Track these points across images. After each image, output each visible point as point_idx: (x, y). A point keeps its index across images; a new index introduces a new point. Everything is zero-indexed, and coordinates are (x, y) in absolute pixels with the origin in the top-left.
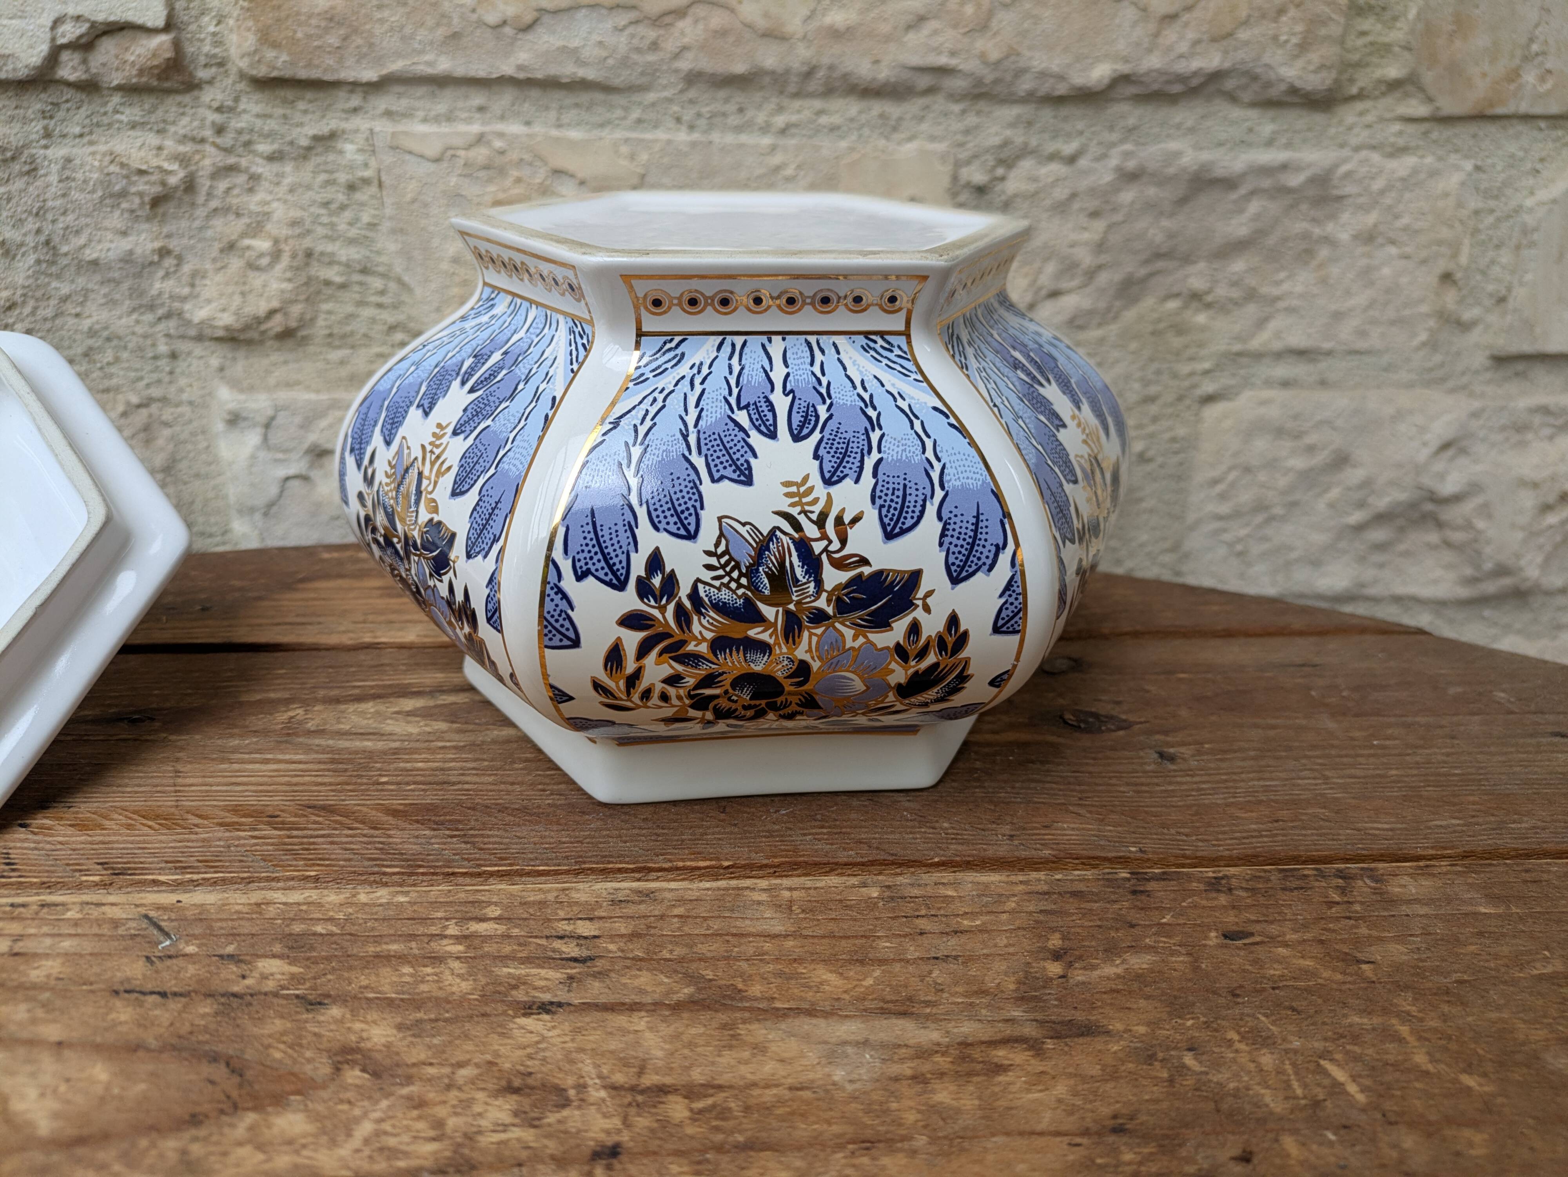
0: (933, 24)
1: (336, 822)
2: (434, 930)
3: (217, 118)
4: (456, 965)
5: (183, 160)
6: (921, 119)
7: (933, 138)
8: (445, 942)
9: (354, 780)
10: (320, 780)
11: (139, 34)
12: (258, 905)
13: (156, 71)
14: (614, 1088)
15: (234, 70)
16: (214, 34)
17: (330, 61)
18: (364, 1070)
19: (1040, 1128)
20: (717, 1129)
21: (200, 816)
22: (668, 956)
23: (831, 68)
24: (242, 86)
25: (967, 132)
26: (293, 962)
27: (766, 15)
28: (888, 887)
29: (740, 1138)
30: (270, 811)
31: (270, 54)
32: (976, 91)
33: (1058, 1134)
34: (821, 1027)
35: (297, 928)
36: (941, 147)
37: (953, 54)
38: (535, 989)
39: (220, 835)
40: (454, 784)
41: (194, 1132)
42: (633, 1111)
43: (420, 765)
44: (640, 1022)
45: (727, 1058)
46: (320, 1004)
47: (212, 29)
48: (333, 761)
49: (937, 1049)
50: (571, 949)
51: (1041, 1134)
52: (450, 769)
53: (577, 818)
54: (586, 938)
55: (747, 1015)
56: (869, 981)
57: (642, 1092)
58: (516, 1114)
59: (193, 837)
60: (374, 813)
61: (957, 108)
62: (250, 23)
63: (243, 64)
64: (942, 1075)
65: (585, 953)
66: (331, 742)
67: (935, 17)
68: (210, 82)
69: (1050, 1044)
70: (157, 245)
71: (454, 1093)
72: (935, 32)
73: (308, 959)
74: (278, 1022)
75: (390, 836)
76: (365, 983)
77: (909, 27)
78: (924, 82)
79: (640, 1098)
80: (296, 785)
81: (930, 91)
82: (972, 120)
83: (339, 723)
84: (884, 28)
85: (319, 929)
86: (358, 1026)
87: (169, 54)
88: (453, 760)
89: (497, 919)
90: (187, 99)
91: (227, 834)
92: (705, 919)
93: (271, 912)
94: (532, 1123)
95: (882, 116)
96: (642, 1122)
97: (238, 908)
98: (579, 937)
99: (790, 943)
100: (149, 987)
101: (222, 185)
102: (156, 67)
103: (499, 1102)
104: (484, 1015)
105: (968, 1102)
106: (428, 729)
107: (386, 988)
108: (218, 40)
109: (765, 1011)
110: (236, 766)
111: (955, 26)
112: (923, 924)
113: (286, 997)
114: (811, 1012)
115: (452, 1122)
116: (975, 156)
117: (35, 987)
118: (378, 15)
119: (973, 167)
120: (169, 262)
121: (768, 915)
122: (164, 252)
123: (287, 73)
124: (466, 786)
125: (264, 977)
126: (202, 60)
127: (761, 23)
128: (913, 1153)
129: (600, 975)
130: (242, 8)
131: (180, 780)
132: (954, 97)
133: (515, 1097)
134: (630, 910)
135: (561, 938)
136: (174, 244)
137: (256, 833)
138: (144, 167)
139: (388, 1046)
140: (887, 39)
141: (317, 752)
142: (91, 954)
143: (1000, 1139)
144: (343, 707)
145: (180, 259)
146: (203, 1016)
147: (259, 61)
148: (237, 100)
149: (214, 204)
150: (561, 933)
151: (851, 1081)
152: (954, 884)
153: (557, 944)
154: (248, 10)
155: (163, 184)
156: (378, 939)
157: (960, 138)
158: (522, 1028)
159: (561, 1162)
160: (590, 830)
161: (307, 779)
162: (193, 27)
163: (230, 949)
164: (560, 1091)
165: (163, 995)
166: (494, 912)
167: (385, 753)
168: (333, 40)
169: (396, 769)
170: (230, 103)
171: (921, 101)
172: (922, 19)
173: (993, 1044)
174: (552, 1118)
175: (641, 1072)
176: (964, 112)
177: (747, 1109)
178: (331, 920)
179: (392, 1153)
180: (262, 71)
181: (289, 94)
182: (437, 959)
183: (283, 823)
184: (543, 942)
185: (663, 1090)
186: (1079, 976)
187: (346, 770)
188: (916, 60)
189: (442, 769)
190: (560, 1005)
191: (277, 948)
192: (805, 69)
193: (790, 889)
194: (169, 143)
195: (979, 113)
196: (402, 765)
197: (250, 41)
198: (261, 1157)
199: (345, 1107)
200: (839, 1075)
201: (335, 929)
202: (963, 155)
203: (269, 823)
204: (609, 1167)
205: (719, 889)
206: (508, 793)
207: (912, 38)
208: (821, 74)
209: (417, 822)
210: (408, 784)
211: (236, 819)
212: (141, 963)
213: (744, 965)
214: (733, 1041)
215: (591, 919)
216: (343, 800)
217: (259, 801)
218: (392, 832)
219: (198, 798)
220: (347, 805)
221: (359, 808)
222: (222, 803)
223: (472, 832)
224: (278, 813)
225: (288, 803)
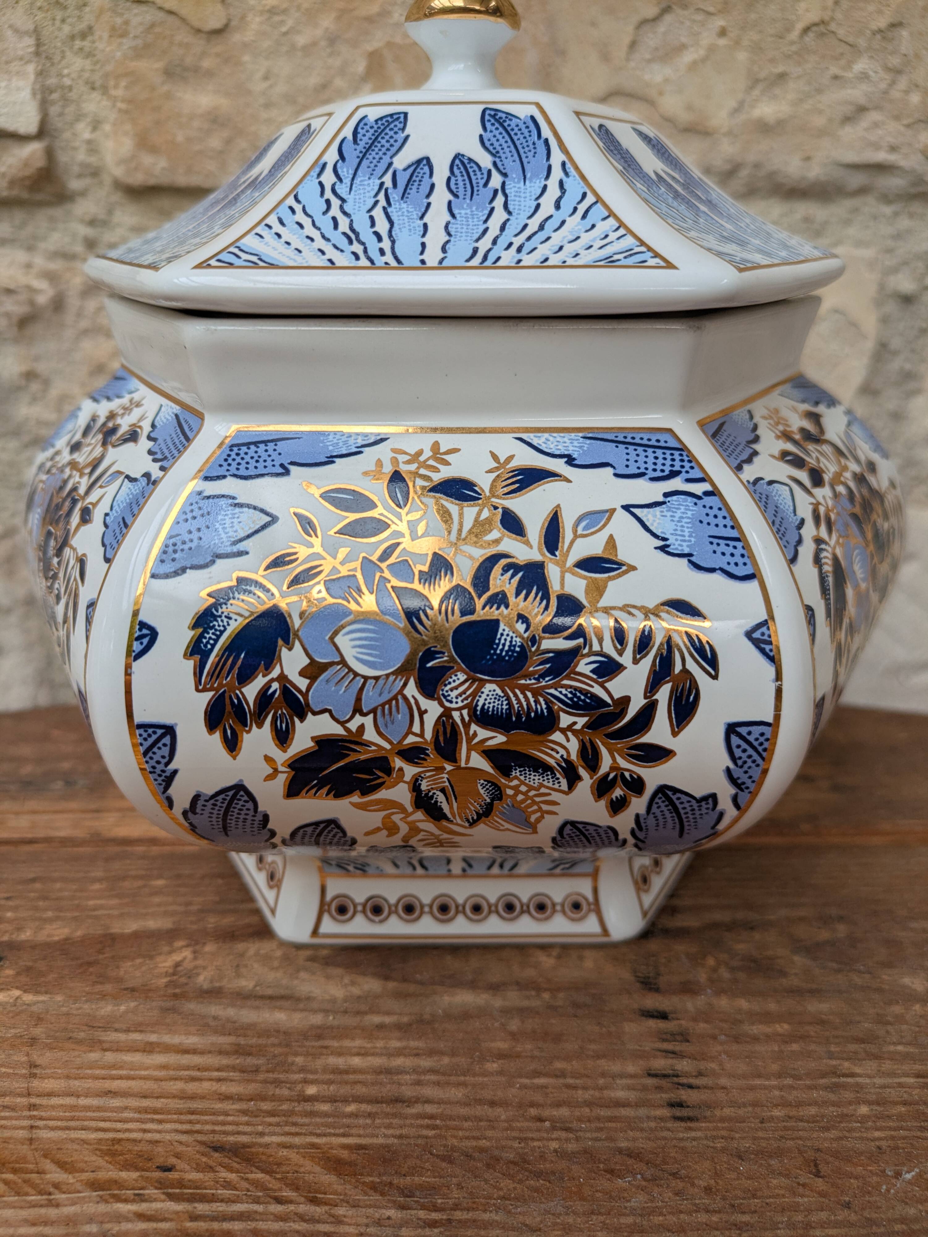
0: (874, 116)
1: (257, 1184)
3: (89, 232)
5: (51, 277)
6: (847, 222)
7: (859, 244)
9: (271, 1090)
10: (224, 1088)
11: (9, 142)
13: (27, 183)
15: (107, 180)
16: (89, 142)
17: (211, 166)
21: (62, 1165)
23: (757, 166)
24: (117, 197)
25: (898, 236)
27: (689, 108)
30: (161, 1156)
31: (147, 160)
32: (913, 191)
36: (868, 253)
37: (893, 149)
39: (92, 1208)
40: (410, 1102)
43: (356, 1061)
47: (87, 135)
48: (239, 1051)
52: (400, 1071)
53: (607, 1185)
59: (53, 1213)
60: (308, 1165)
61: (888, 210)
62: (128, 127)
63: (119, 172)
66: (231, 1012)
67: (877, 108)
68: (83, 193)
70: (24, 368)
72: (876, 125)
75: (338, 1221)
77: (847, 119)
78: (856, 180)
80: (193, 1097)
81: (862, 191)
82: (904, 223)
83: (238, 975)
84: (819, 121)
87: (40, 162)
88: (399, 1052)
90: (57, 212)
91: (102, 1208)
95: (807, 220)
101: (91, 305)
102: (28, 177)
106: (356, 991)
108: (92, 147)
110: (110, 1057)
111: (897, 118)
116: (905, 263)
118: (264, 115)
119: (900, 276)
120: (35, 387)
122: (30, 375)
123: (165, 180)
124: (430, 1109)
126: (76, 169)
127: (684, 117)
130: (120, 110)
131: (36, 1084)
132: (886, 199)
136: (41, 367)
137: (143, 1207)
138: (12, 286)
140: (821, 133)
141: (216, 1032)
144: (240, 946)
145: (46, 383)
147: (136, 169)
148: (110, 212)
149: (84, 324)
154: (126, 112)
155: (32, 303)
157: (890, 243)
160: (633, 1212)
161: (206, 1086)
162: (67, 135)
167: (305, 1035)
168: (215, 142)
169: (325, 1070)
170: (102, 216)
171: (849, 203)
172: (862, 109)
176: (896, 214)
180: (138, 179)
181: (165, 202)
183: (181, 1184)
187: (257, 1070)
188: (852, 157)
189: (388, 1071)
192: (728, 167)
194: (39, 261)
195: (911, 216)
196: (333, 1061)
197: (127, 145)
202: (890, 261)
203: (161, 1185)
206: (492, 1123)
207: (848, 132)
208: (744, 173)
209: (374, 1187)
210: (346, 1101)
211: (113, 1174)
216: (262, 1134)
217: (145, 1131)
218: (340, 1211)
219: (59, 1123)
220: (267, 1146)
221: (285, 1152)
222: (93, 1136)
223: (459, 1215)
224: (172, 1161)
225: (184, 1138)
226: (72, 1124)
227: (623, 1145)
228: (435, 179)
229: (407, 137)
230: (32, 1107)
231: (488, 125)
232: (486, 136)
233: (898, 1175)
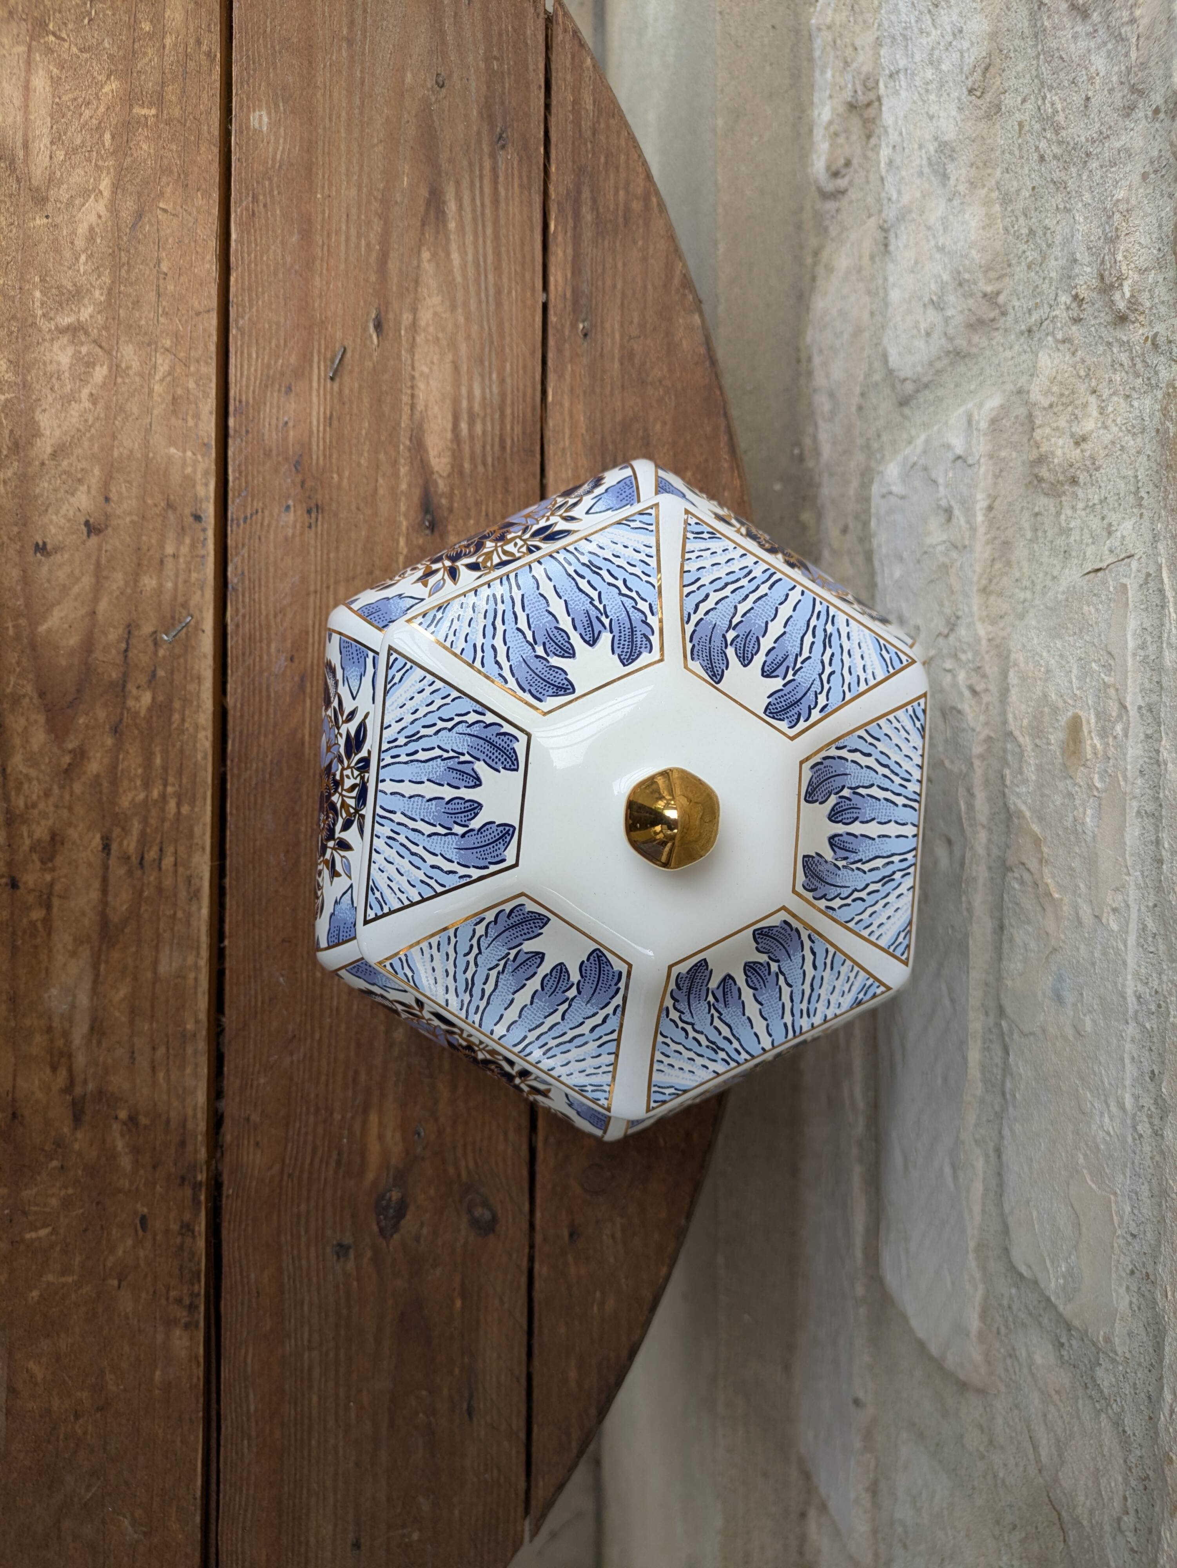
2: (171, 780)
4: (142, 796)
5: (1135, 302)
8: (161, 788)
12: (199, 678)
14: (52, 884)
18: (69, 764)
19: (19, 1080)
20: (24, 932)
22: (143, 909)
26: (149, 710)
28: (195, 1035)
29: (19, 942)
33: (14, 1087)
34: (86, 985)
35: (177, 704)
38: (122, 841)
41: (35, 695)
42: (38, 894)
44: (95, 895)
45: (67, 938)
46: (116, 732)
49: (68, 1042)
50: (152, 855)
51: (14, 1079)
54: (160, 863)
55: (96, 949)
56: (117, 1014)
57: (49, 898)
58: (39, 841)
64: (52, 1041)
65: (146, 863)
69: (69, 1098)
71: (52, 809)
73: (151, 717)
74: (104, 714)
75: (266, 736)
76: (131, 751)
79: (45, 897)
85: (176, 717)
86: (99, 755)
89: (179, 813)
92: (172, 929)
93: (192, 687)
94: (32, 849)
96: (31, 899)
97: (197, 667)
98: (160, 860)
99: (149, 975)
100: (133, 641)
103: (46, 831)
104: (104, 817)
105: (34, 1051)
107: (126, 763)
109: (99, 958)
112: (161, 1051)
113: (122, 714)
114: (95, 982)
115: (36, 812)
117: (136, 581)
121: (174, 964)
125: (137, 699)
128: (7, 1019)
129: (130, 873)
133: (48, 838)
134: (182, 886)
135: (161, 850)
139: (84, 773)
142: (160, 602)
143: (13, 1060)
145: (1078, 321)
146: (110, 676)
150: (164, 849)
151: (50, 997)
152: (195, 1075)
153: (156, 848)
155: (1115, 286)
156: (165, 752)
158: (94, 837)
159: (10, 864)
163: (161, 673)
164: (51, 859)
165: (126, 651)
166: (185, 809)
173: (70, 1070)
174: (35, 857)
175: (60, 897)
177: (36, 947)
178: (183, 720)
179: (19, 788)
182: (147, 785)
184: (158, 840)
185: (49, 907)
186: (116, 1126)
190: (108, 854)
191: (161, 698)
193: (196, 979)
198: (20, 730)
199: (47, 760)
200: (54, 991)
201: (174, 726)
204: (6, 884)
205: (199, 937)
209: (282, 750)
212: (152, 629)
213: (134, 949)
214: (79, 941)
215: (175, 865)
216: (311, 698)
217: (313, 644)
218: (270, 736)
219: (318, 604)
220: (304, 701)
221: (300, 709)
222: (310, 622)
223: (267, 786)
224: (296, 661)
225: (309, 663)
226: (318, 610)
227: (302, 859)
228: (463, 790)
229: (498, 771)
230: (328, 588)
231: (501, 828)
232: (494, 826)
233: (282, 975)
